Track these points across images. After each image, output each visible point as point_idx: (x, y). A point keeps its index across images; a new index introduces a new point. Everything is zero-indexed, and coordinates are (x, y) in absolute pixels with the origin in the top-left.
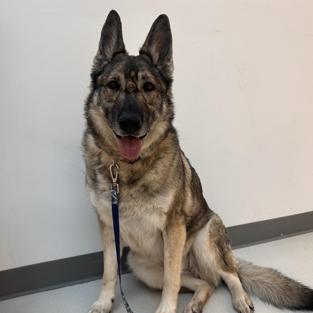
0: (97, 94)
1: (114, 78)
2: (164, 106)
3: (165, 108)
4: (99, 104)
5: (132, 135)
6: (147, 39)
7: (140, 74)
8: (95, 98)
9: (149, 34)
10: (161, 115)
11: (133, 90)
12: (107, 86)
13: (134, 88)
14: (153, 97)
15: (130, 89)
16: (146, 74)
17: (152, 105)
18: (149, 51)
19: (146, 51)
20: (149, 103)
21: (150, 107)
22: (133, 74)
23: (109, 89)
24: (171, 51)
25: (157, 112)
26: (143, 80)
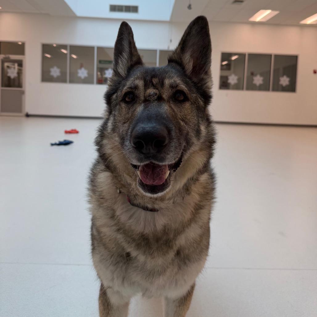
0: (112, 118)
1: (131, 88)
2: (203, 128)
3: (204, 130)
4: (114, 130)
5: (157, 163)
6: (180, 44)
7: (167, 82)
8: (110, 125)
9: (182, 39)
10: (199, 139)
11: (156, 97)
12: (121, 101)
13: (156, 95)
14: (186, 111)
15: (151, 98)
16: (175, 81)
17: (186, 123)
18: (181, 59)
19: (177, 59)
20: (180, 119)
21: (182, 123)
22: (155, 81)
23: (123, 105)
24: (210, 62)
25: (193, 135)
26: (172, 90)
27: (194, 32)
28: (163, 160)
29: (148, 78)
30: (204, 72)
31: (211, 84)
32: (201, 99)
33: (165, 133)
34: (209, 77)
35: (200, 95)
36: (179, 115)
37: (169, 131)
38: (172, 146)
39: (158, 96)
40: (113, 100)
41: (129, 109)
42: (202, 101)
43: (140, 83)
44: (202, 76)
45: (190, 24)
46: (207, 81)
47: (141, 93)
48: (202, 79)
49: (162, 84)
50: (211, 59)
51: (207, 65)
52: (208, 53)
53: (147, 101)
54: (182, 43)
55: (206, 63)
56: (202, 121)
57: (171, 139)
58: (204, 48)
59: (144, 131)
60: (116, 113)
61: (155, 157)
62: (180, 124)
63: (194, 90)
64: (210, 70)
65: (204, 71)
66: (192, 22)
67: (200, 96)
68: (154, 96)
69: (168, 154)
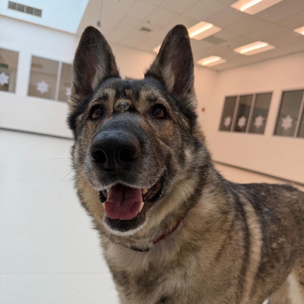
1: (99, 99)
3: (190, 156)
11: (127, 108)
12: (88, 119)
13: (128, 105)
14: (167, 131)
15: (121, 109)
16: (152, 94)
17: (167, 144)
18: (160, 73)
19: (155, 72)
20: (159, 138)
21: (162, 143)
22: (128, 92)
23: (90, 123)
24: (193, 79)
25: (176, 161)
26: (149, 104)
27: (173, 42)
28: (133, 180)
29: (120, 89)
30: (187, 90)
31: (195, 103)
32: (185, 119)
33: (136, 143)
34: (192, 96)
35: (183, 114)
36: (157, 133)
37: (142, 143)
38: (146, 163)
39: (131, 106)
40: (78, 122)
41: (96, 126)
42: (187, 121)
43: (111, 93)
44: (185, 94)
45: (169, 33)
46: (190, 101)
47: (110, 105)
48: (185, 98)
49: (137, 96)
50: (193, 75)
51: (190, 82)
52: (189, 68)
53: (116, 112)
54: (160, 54)
55: (188, 80)
56: (187, 145)
57: (144, 153)
58: (185, 63)
59: (106, 137)
60: (82, 138)
61: (123, 176)
62: (159, 143)
63: (177, 108)
64: (194, 88)
65: (187, 88)
66: (170, 31)
67: (183, 116)
68: (125, 107)
69: (140, 172)
